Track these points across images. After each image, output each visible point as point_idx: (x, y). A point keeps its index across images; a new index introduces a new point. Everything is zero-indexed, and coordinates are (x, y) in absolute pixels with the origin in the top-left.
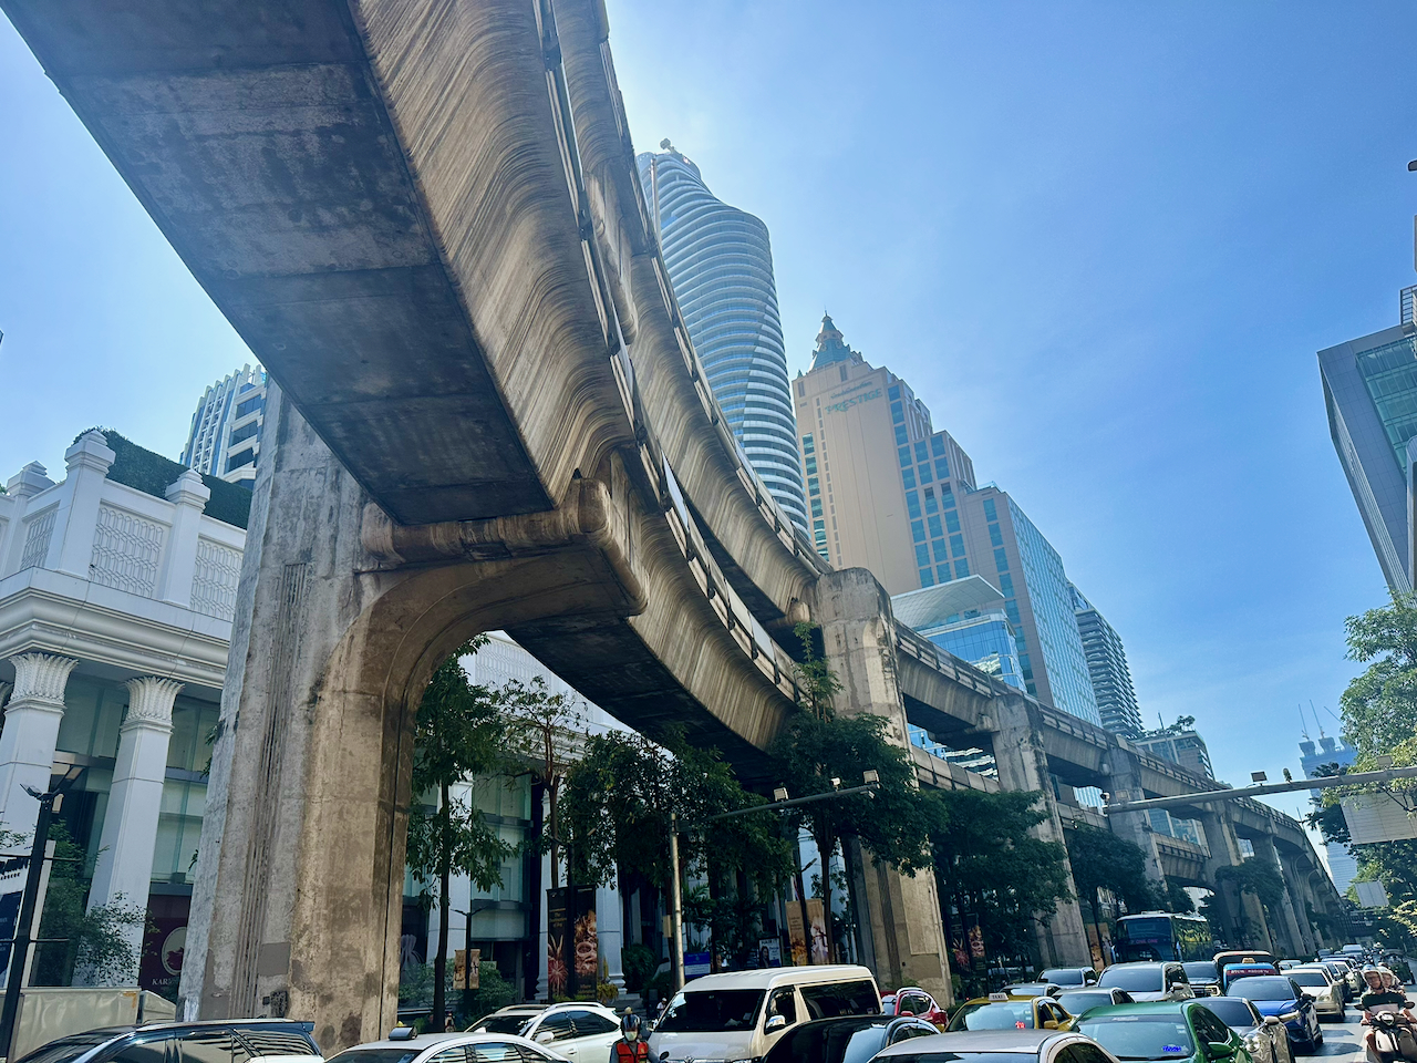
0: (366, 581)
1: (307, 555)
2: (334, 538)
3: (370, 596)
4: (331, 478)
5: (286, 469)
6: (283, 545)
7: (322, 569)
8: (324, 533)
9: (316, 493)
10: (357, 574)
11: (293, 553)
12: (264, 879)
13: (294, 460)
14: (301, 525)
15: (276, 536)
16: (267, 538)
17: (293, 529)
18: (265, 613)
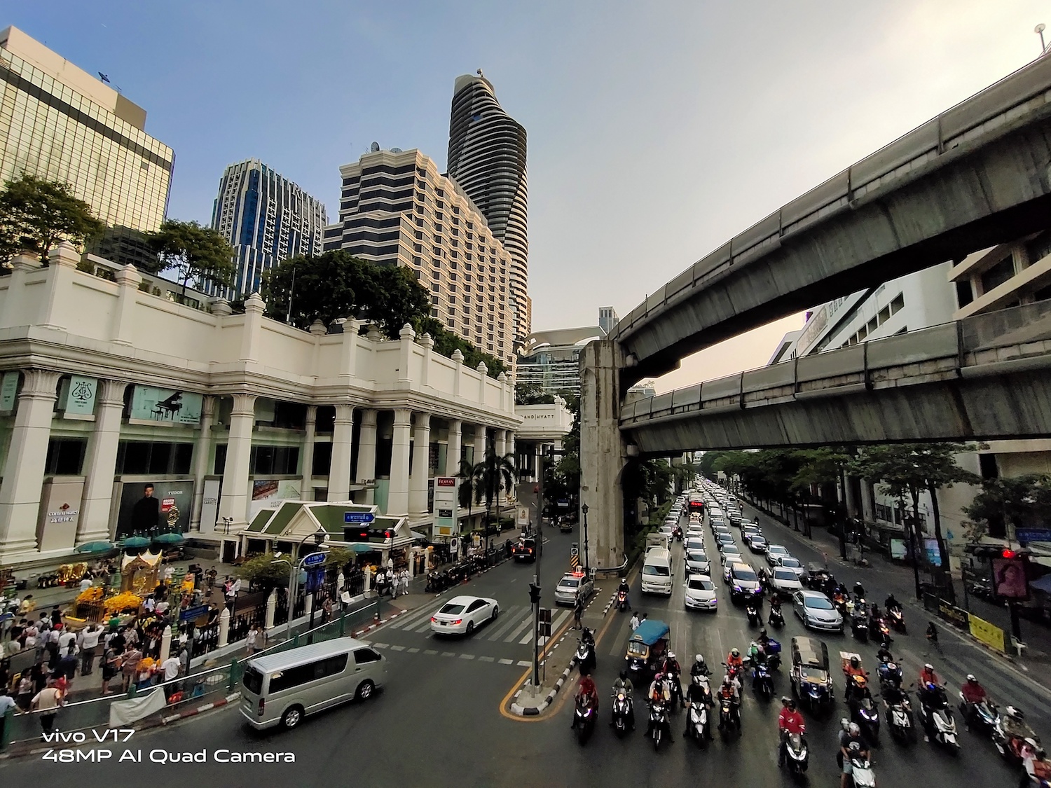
0: (623, 459)
1: (609, 450)
2: (615, 447)
3: (625, 463)
4: (612, 430)
5: (601, 425)
6: (602, 446)
7: (613, 455)
8: (612, 445)
9: (609, 433)
10: (621, 457)
11: (606, 448)
12: (608, 525)
13: (602, 424)
14: (606, 442)
15: (600, 444)
16: (598, 445)
17: (605, 443)
18: (601, 464)
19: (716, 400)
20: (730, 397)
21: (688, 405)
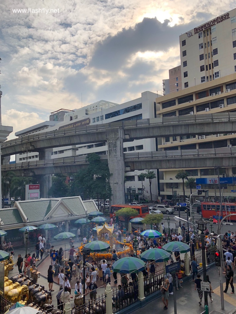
19: (188, 155)
20: (193, 155)
21: (175, 156)
